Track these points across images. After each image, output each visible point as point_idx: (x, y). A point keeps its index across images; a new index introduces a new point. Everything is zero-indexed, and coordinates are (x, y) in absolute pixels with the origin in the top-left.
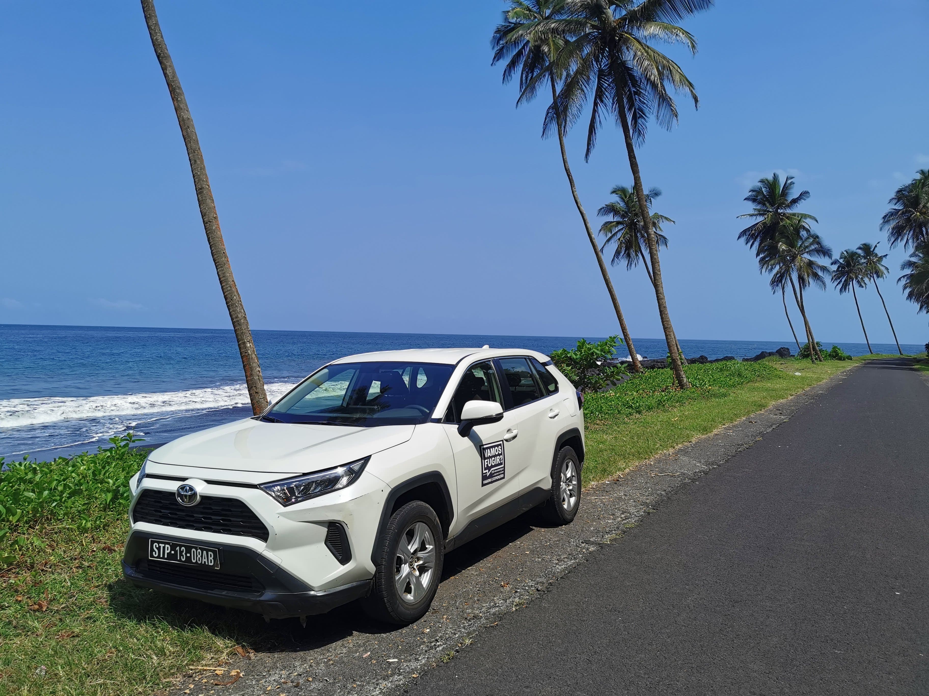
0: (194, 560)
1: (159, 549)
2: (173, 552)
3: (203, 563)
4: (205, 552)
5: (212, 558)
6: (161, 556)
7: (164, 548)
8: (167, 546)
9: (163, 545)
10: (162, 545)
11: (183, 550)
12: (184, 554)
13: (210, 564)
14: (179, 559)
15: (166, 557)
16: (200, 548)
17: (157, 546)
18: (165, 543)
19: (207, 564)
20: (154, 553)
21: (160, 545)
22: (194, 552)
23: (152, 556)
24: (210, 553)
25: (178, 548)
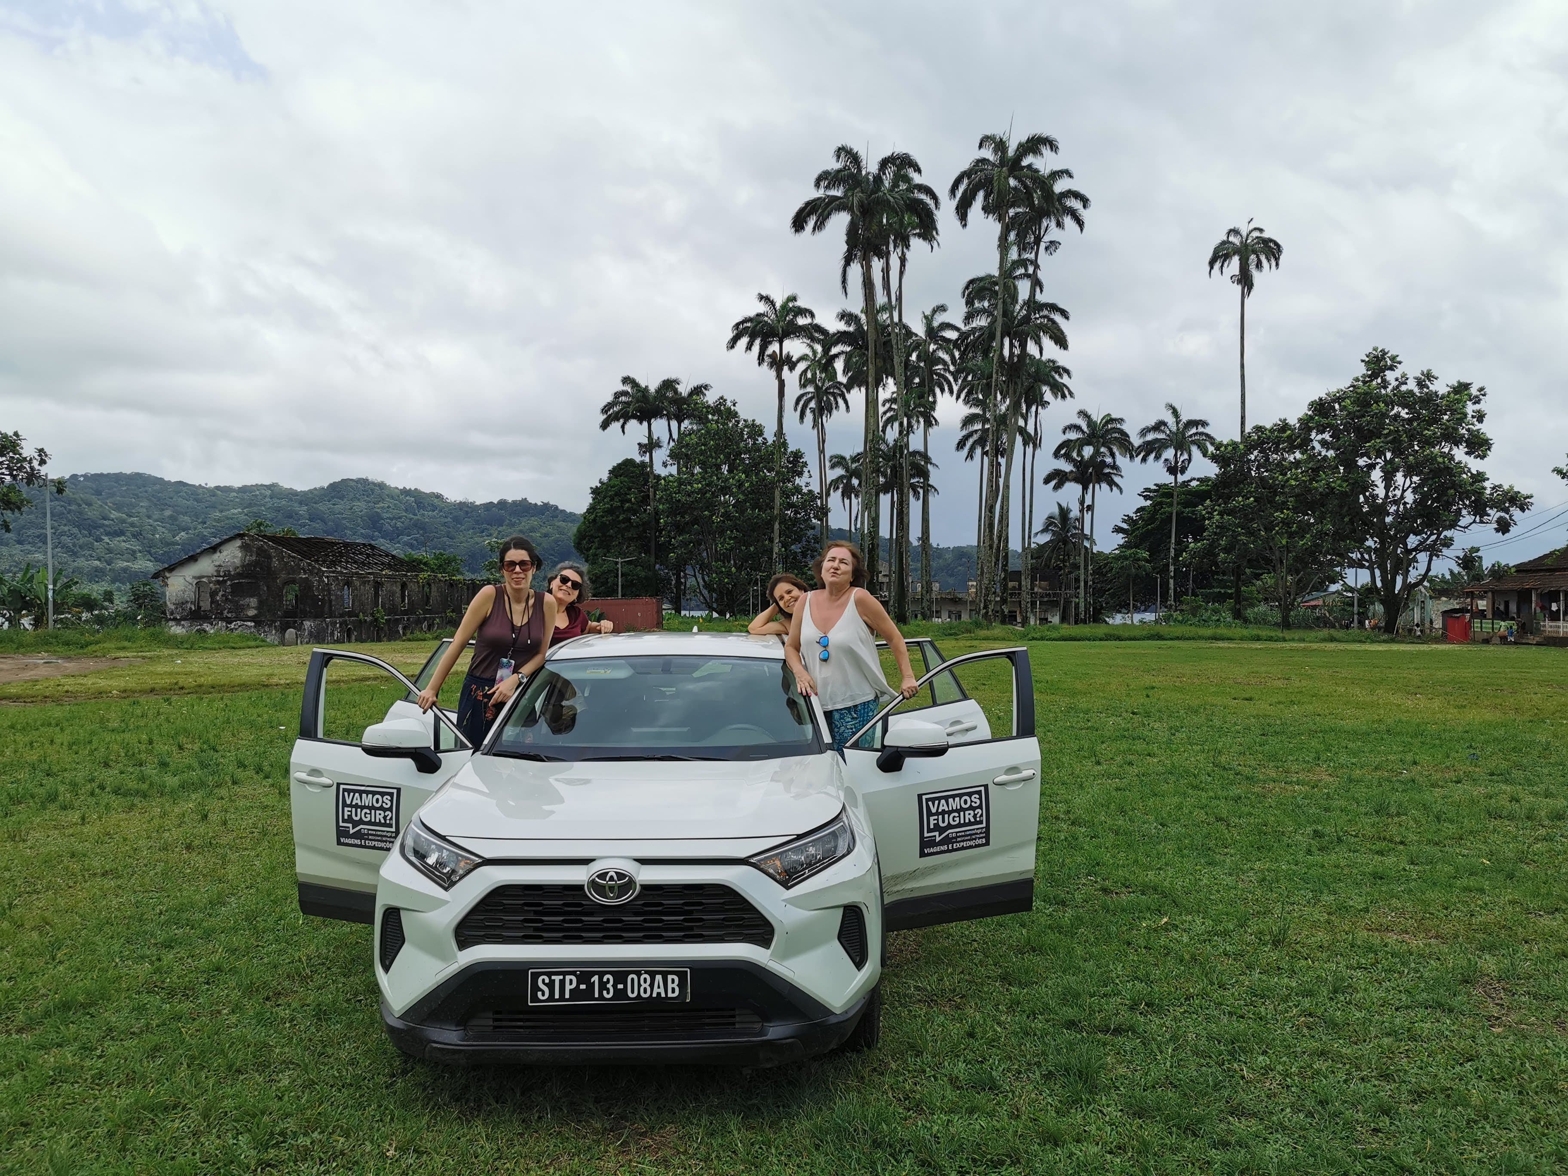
0: (633, 992)
1: (551, 985)
2: (583, 987)
3: (654, 995)
4: (659, 978)
5: (675, 985)
6: (557, 996)
7: (562, 983)
8: (568, 978)
9: (561, 977)
10: (557, 978)
11: (608, 979)
12: (609, 986)
13: (670, 995)
14: (597, 995)
15: (567, 996)
16: (646, 972)
17: (547, 981)
18: (564, 974)
19: (663, 995)
20: (540, 994)
21: (553, 977)
22: (633, 980)
23: (535, 999)
24: (670, 977)
25: (595, 978)
